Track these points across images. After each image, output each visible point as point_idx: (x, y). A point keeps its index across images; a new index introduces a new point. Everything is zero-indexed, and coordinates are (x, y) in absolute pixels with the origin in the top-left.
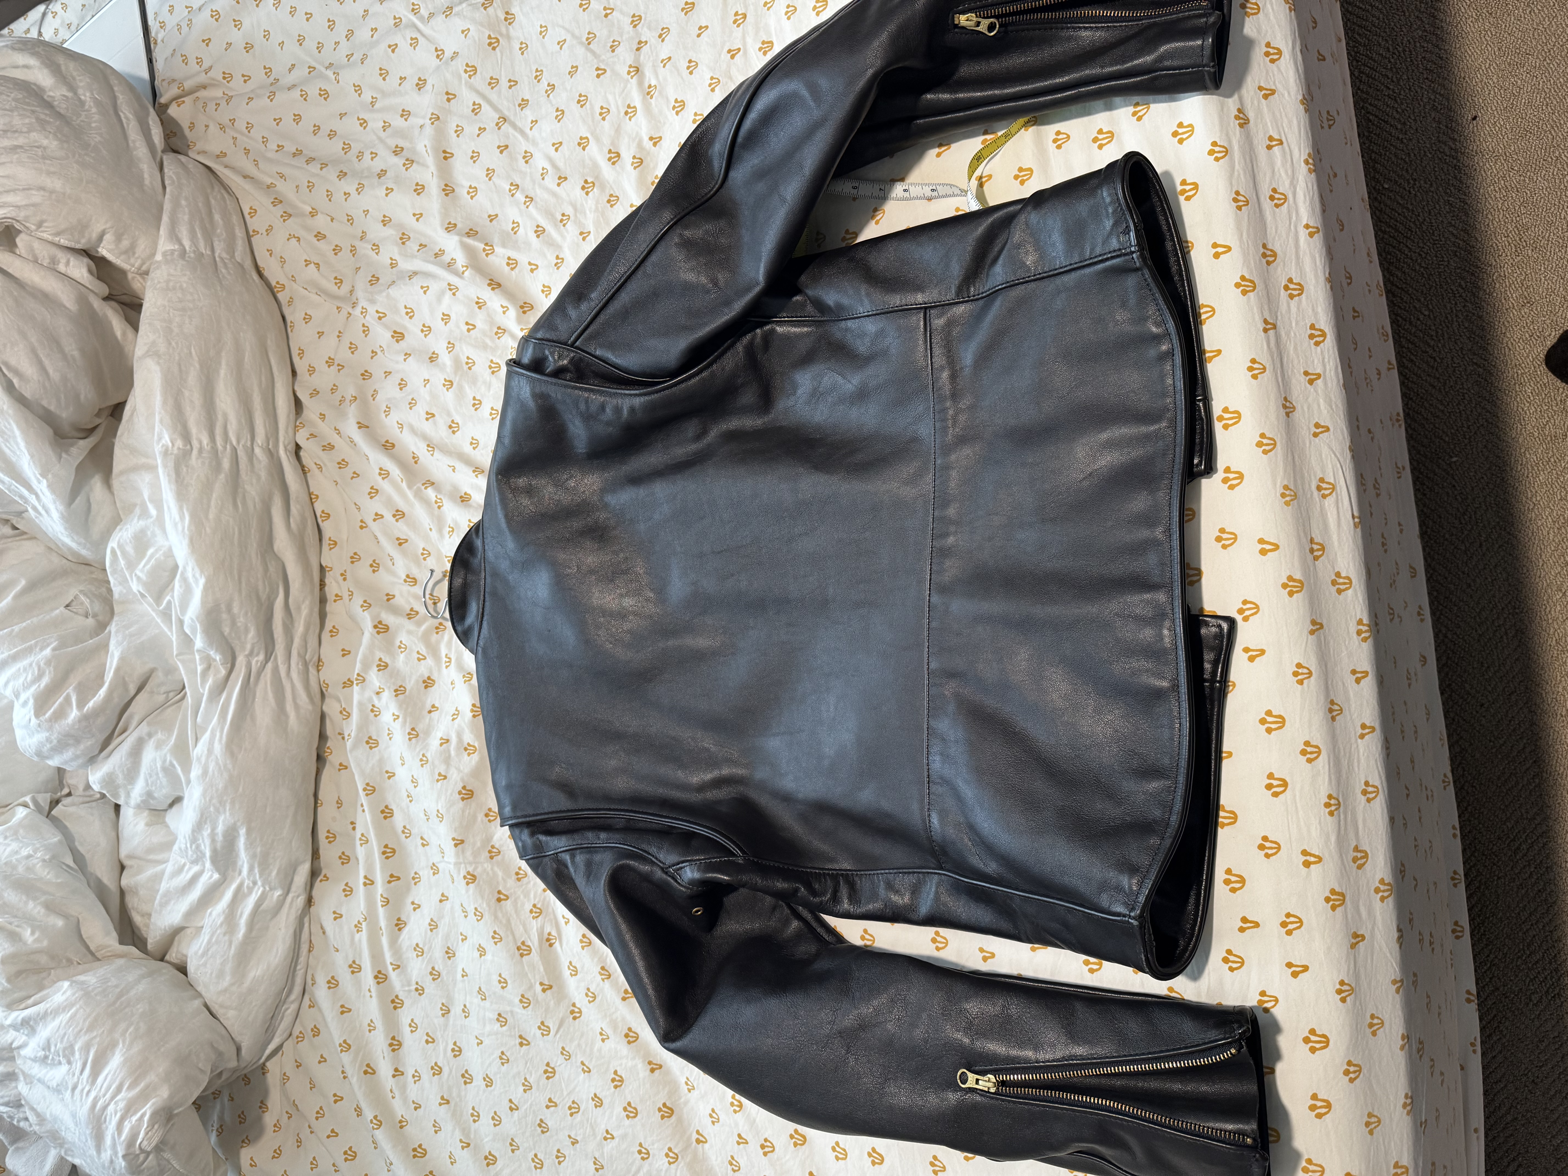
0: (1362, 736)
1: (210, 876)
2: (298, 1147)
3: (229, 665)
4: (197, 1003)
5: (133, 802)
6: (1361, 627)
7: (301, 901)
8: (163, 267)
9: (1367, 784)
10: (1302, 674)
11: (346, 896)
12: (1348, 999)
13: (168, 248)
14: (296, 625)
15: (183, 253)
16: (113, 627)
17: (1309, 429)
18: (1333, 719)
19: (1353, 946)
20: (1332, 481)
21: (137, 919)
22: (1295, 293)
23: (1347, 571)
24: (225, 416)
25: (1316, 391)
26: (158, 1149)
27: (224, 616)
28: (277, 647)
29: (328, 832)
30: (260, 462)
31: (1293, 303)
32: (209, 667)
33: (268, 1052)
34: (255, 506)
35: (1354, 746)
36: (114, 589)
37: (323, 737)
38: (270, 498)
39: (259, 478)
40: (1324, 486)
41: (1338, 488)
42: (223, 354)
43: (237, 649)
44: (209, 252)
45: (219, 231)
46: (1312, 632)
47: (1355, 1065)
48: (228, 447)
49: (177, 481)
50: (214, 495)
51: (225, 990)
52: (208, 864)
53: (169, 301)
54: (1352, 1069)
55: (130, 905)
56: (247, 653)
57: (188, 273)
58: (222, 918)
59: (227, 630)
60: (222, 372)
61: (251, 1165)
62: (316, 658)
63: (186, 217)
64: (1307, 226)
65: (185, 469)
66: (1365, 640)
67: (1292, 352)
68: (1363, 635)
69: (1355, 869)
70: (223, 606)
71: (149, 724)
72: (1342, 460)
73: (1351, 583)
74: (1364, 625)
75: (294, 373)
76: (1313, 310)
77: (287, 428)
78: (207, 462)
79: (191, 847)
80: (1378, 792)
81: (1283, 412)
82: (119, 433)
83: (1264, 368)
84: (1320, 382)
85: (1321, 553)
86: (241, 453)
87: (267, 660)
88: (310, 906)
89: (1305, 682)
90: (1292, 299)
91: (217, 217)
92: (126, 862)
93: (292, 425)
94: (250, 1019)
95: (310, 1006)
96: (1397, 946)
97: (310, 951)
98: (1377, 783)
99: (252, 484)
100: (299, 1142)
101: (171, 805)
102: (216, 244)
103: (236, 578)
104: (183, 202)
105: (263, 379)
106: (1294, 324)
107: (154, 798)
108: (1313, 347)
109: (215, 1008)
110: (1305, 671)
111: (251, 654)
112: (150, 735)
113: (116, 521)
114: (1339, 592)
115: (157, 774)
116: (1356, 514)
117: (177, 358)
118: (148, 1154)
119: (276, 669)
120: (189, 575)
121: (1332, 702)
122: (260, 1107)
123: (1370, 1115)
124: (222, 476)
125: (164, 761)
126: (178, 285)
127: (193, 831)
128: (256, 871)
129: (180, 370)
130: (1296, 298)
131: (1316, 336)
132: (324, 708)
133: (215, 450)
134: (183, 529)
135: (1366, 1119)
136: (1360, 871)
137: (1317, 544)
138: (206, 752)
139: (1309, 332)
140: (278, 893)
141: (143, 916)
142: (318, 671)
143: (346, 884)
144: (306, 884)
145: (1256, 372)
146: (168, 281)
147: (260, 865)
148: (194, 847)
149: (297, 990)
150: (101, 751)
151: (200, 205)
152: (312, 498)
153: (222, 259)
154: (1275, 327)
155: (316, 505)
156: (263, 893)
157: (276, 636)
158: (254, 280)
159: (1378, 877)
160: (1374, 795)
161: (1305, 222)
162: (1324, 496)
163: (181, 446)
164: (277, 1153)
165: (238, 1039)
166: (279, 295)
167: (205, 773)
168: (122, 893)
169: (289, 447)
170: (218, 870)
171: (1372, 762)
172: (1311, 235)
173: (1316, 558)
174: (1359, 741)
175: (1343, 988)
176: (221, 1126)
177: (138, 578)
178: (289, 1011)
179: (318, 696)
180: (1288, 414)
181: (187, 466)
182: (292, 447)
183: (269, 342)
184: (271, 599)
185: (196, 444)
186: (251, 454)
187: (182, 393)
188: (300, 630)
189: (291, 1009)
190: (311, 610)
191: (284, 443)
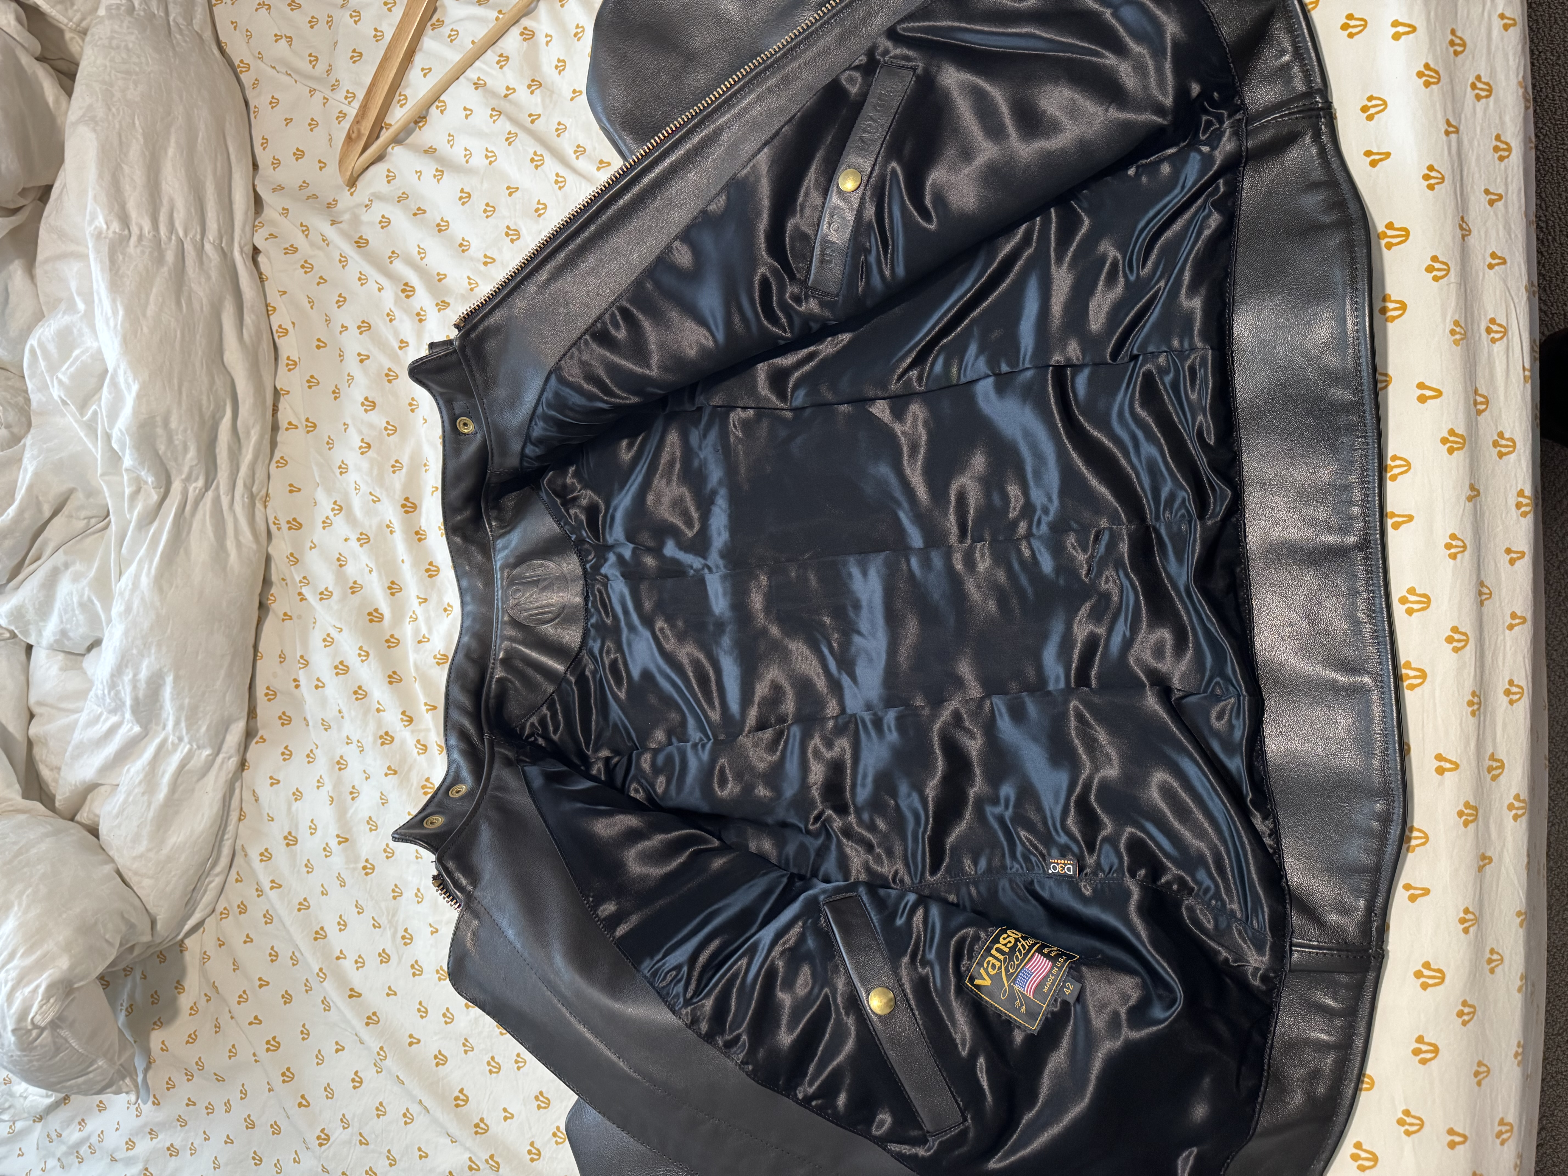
0: (1511, 627)
1: (130, 728)
2: (216, 1032)
3: (162, 490)
4: (108, 868)
5: (44, 643)
6: (1521, 499)
7: (233, 763)
8: (107, 22)
9: (1511, 682)
10: (1456, 546)
11: (284, 760)
12: (1471, 930)
14: (244, 451)
15: (132, 10)
16: (28, 440)
17: (1484, 258)
18: (1482, 603)
19: (1481, 869)
20: (1505, 324)
21: (45, 773)
22: (1483, 94)
23: (1512, 433)
24: (172, 201)
25: (1496, 215)
26: (54, 1025)
27: (160, 431)
28: (219, 474)
29: (268, 688)
30: (211, 261)
31: (1480, 105)
32: (138, 491)
33: (187, 928)
34: (201, 309)
35: (1501, 638)
36: (32, 396)
37: (267, 582)
38: (221, 301)
39: (209, 278)
40: (1495, 328)
41: (1510, 332)
42: (173, 130)
43: (173, 473)
44: (162, 14)
46: (1470, 499)
47: (1470, 1006)
48: (173, 238)
49: (111, 270)
50: (154, 290)
51: (141, 856)
52: (128, 715)
53: (110, 61)
54: (1466, 1010)
55: (37, 758)
56: (183, 476)
57: (136, 32)
58: (141, 776)
59: (162, 448)
60: (171, 151)
61: (162, 1049)
62: (263, 492)
64: (1502, 16)
65: (121, 257)
66: (1524, 515)
67: (1473, 163)
68: (1523, 509)
69: (1489, 779)
70: (158, 419)
71: (65, 553)
72: (1516, 301)
73: (1514, 446)
74: (1525, 497)
75: (255, 166)
76: (1500, 118)
77: (244, 226)
78: (148, 251)
79: (109, 693)
80: (1522, 694)
81: (1459, 233)
82: (45, 214)
83: (1443, 178)
84: (1500, 204)
85: (1484, 407)
86: (188, 247)
87: (207, 487)
88: (243, 770)
89: (1459, 556)
90: (1478, 100)
92: (36, 710)
93: (249, 223)
94: (168, 889)
95: (237, 881)
96: (1525, 872)
97: (240, 820)
98: (1523, 683)
99: (200, 283)
100: (218, 1027)
101: (90, 649)
102: (171, 6)
103: (176, 388)
105: (219, 165)
106: (1478, 131)
107: (69, 639)
108: (1497, 162)
109: (128, 875)
110: (1460, 543)
111: (189, 478)
112: (67, 566)
113: (39, 317)
114: (1501, 455)
115: (73, 610)
116: (1527, 366)
117: (117, 126)
118: (42, 1030)
119: (217, 500)
120: (121, 379)
121: (1482, 584)
122: (176, 988)
123: (1480, 1064)
124: (165, 269)
125: (81, 596)
126: (123, 44)
127: (112, 676)
128: (183, 724)
129: (121, 143)
130: (1484, 100)
131: (1501, 148)
132: (270, 550)
133: (157, 240)
134: (116, 325)
135: (1475, 1068)
136: (1494, 783)
137: (1481, 395)
138: (130, 586)
139: (1494, 143)
140: (207, 752)
141: (51, 770)
142: (265, 507)
143: (286, 748)
144: (239, 745)
145: (1433, 181)
146: (111, 38)
147: (187, 719)
148: (112, 693)
149: (224, 861)
150: (10, 580)
152: (268, 310)
154: (1457, 131)
155: (272, 317)
156: (190, 751)
157: (219, 462)
158: (213, 54)
159: (1514, 792)
160: (1518, 696)
161: (1500, 11)
162: (1494, 341)
163: (117, 231)
164: (192, 1038)
165: (153, 910)
166: (242, 76)
167: (128, 609)
168: (30, 744)
169: (246, 249)
170: (138, 721)
171: (1520, 658)
172: (1506, 27)
173: (1479, 412)
174: (1507, 632)
175: (1467, 917)
176: (131, 1006)
177: (60, 382)
178: (213, 885)
179: (264, 535)
180: (1463, 237)
181: (124, 254)
182: (249, 249)
183: (228, 125)
184: (217, 416)
185: (135, 230)
186: (200, 250)
187: (122, 168)
188: (247, 456)
189: (215, 882)
190: (262, 437)
191: (240, 243)
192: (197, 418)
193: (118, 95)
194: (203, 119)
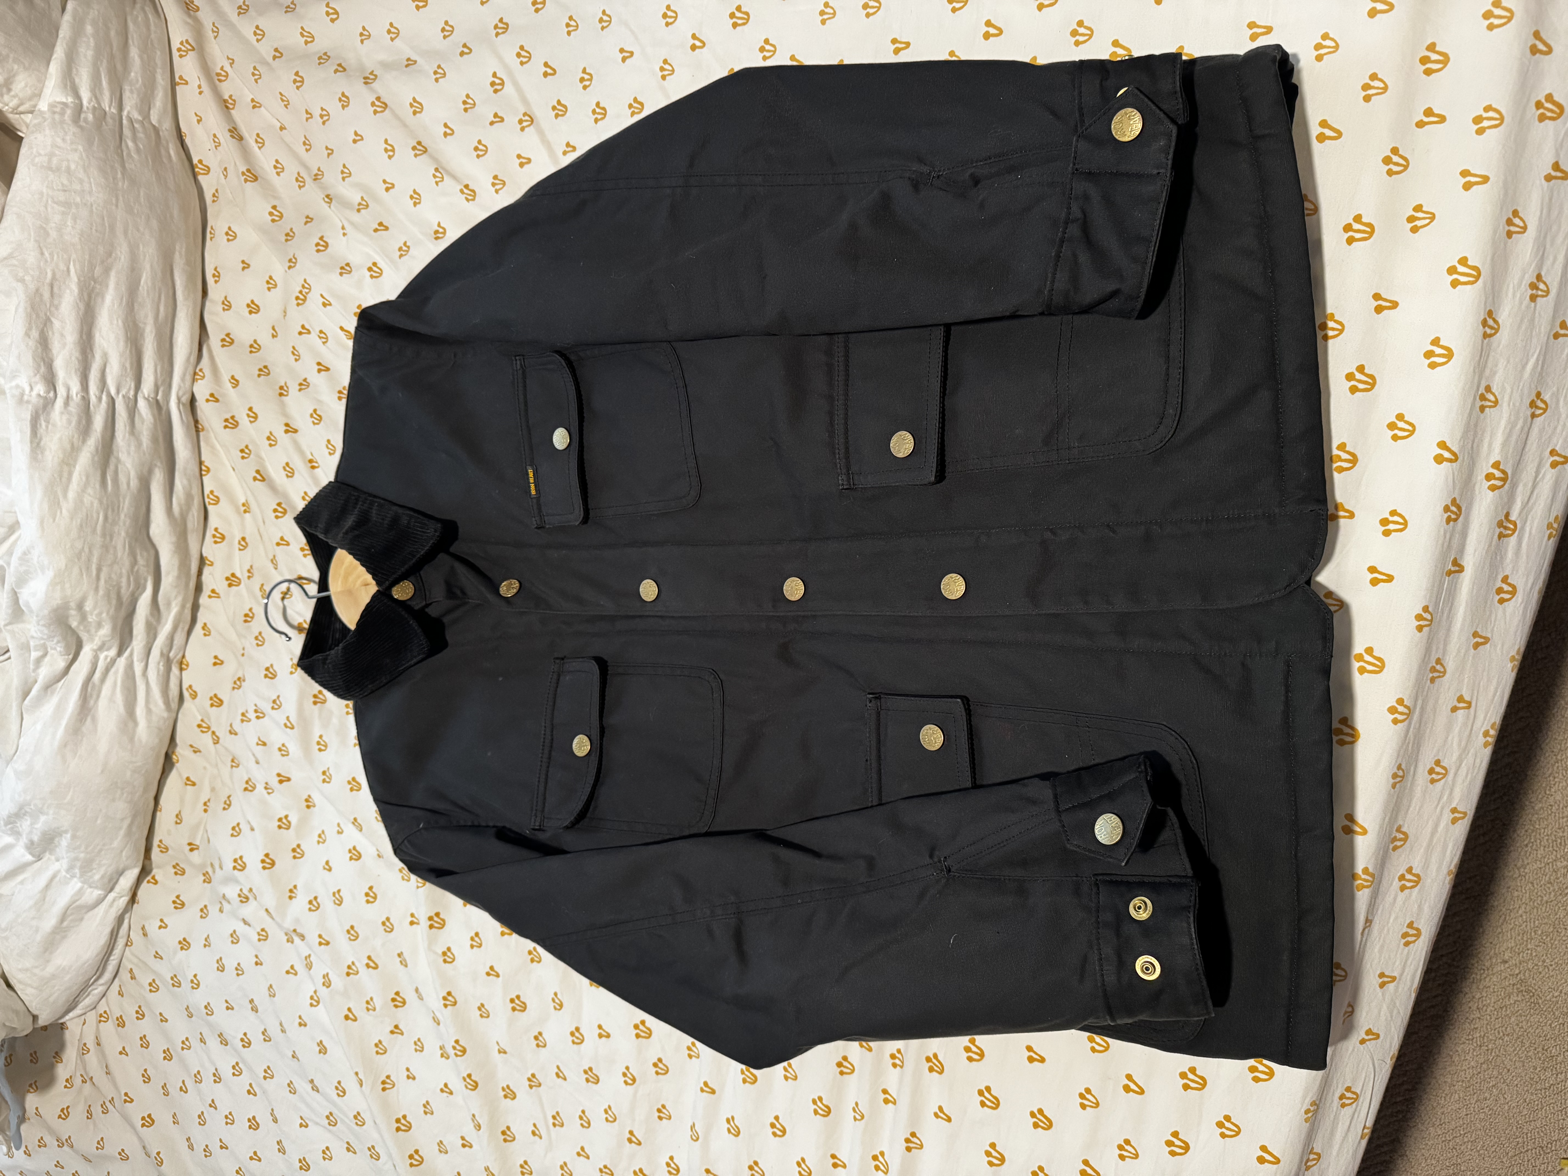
1: (22, 854)
2: (88, 1118)
3: (71, 657)
7: (124, 900)
8: (47, 132)
11: (176, 908)
13: (58, 100)
14: (163, 622)
15: (79, 109)
17: (1358, 1034)
20: (1358, 1092)
22: (1409, 885)
24: (105, 356)
25: (1383, 995)
27: (73, 612)
28: (134, 642)
29: (165, 842)
30: (143, 421)
31: (1402, 896)
32: (45, 654)
34: (128, 484)
38: (150, 472)
39: (139, 444)
40: (1349, 1095)
41: (1361, 1100)
42: (113, 274)
43: (84, 636)
44: (114, 110)
45: (133, 74)
48: (104, 397)
49: (31, 442)
50: (78, 468)
51: (27, 970)
52: (22, 844)
56: (95, 647)
57: (80, 148)
58: (31, 903)
59: (74, 624)
61: (36, 1114)
62: (180, 655)
63: (90, 53)
64: (1454, 810)
67: (1376, 950)
70: (72, 604)
75: (205, 292)
76: (1419, 906)
77: (184, 375)
78: (74, 420)
84: (1391, 986)
85: (1314, 1163)
86: (120, 407)
87: (120, 653)
88: (133, 907)
91: (134, 53)
93: (191, 370)
94: (51, 999)
95: (119, 991)
97: (126, 945)
99: (129, 453)
100: (90, 1115)
102: (127, 95)
103: (94, 574)
104: (89, 29)
105: (162, 308)
106: (1391, 920)
108: (1402, 946)
109: (12, 982)
111: (101, 648)
117: (49, 274)
119: (130, 666)
122: (54, 1057)
124: (91, 442)
126: (65, 164)
128: (77, 867)
129: (52, 294)
130: (1407, 891)
131: (1410, 934)
133: (86, 400)
137: (1315, 1153)
139: (1405, 930)
140: (98, 893)
142: (181, 669)
144: (132, 886)
146: (51, 155)
147: (82, 866)
149: (108, 975)
151: (113, 33)
152: (201, 469)
153: (131, 120)
155: (205, 480)
156: (81, 889)
157: (135, 632)
158: (170, 156)
161: (1454, 805)
163: (42, 393)
164: (64, 1114)
165: (35, 1011)
166: (202, 181)
169: (183, 401)
170: (31, 853)
172: (1454, 821)
178: (96, 992)
179: (176, 700)
181: (47, 421)
182: (187, 400)
183: (177, 256)
184: (136, 595)
185: (61, 391)
186: (132, 410)
187: (52, 322)
188: (166, 628)
189: (98, 990)
190: (183, 607)
191: (177, 394)
192: (114, 602)
193: (53, 234)
194: (149, 255)
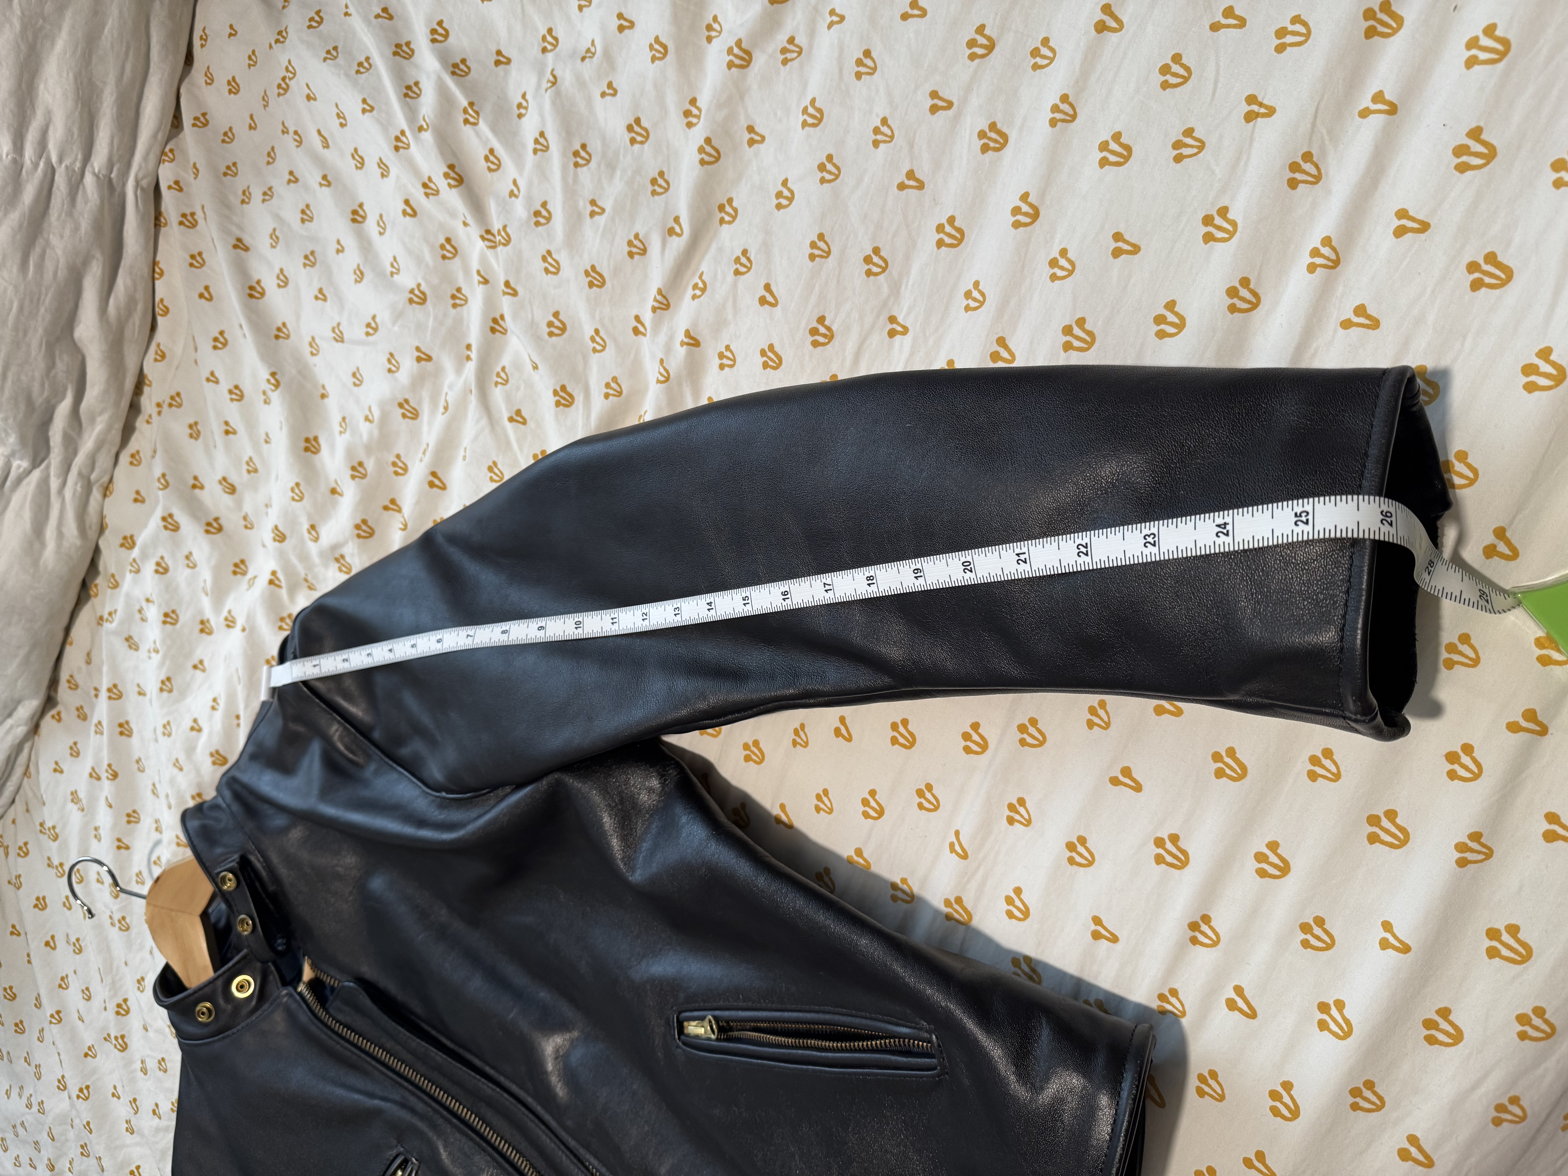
7: (23, 728)
11: (71, 754)
14: (86, 436)
24: (48, 114)
28: (52, 456)
29: (72, 677)
30: (86, 200)
34: (55, 273)
38: (85, 263)
39: (76, 229)
48: (42, 164)
62: (106, 479)
75: (188, 60)
77: (147, 154)
86: (60, 179)
87: (35, 464)
88: (34, 737)
93: (157, 149)
97: (25, 773)
99: (62, 237)
105: (129, 68)
111: (12, 453)
119: (45, 481)
132: (101, 543)
133: (18, 164)
142: (105, 496)
143: (75, 744)
144: (34, 714)
152: (154, 271)
155: (157, 283)
157: (52, 444)
169: (144, 183)
179: (95, 528)
184: (53, 402)
186: (76, 185)
188: (88, 444)
190: (112, 424)
191: (136, 175)
